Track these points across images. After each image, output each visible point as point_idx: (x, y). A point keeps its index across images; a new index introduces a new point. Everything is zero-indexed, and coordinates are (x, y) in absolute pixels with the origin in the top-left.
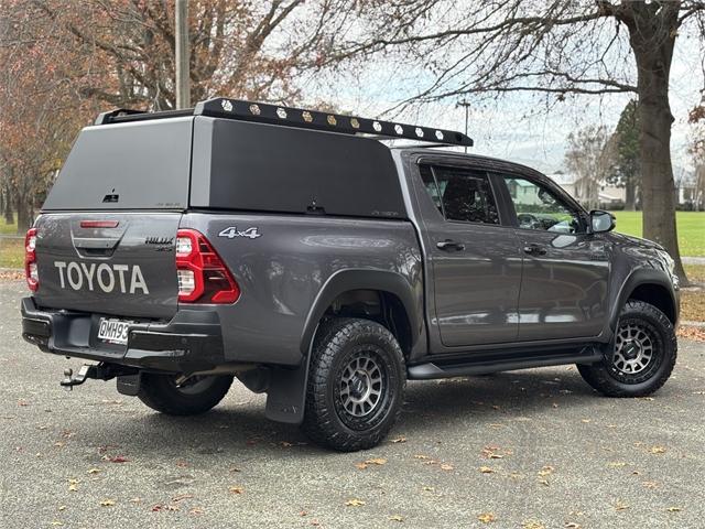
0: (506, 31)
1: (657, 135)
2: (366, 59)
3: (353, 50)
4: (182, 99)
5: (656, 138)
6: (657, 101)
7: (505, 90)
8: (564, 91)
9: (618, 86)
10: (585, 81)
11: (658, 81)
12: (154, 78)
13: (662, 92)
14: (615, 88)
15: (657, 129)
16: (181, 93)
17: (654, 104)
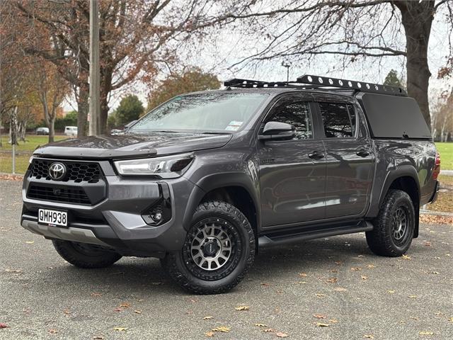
0: (317, 11)
1: (419, 85)
2: (221, 28)
3: (212, 21)
4: (93, 55)
5: (418, 87)
6: (419, 61)
7: (315, 53)
8: (356, 54)
9: (392, 51)
10: (370, 48)
11: (420, 48)
12: (77, 42)
13: (423, 55)
14: (390, 53)
15: (419, 81)
16: (93, 51)
17: (418, 63)
